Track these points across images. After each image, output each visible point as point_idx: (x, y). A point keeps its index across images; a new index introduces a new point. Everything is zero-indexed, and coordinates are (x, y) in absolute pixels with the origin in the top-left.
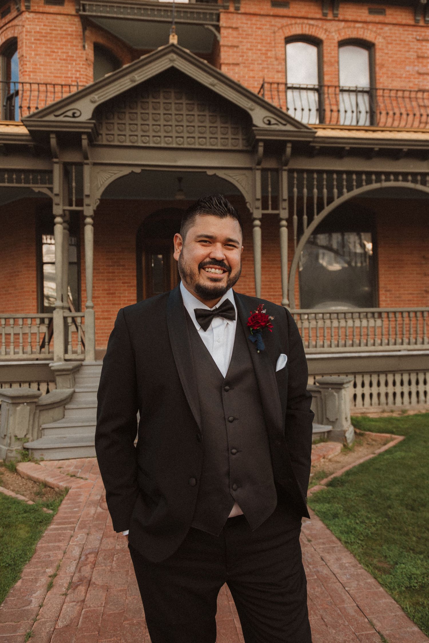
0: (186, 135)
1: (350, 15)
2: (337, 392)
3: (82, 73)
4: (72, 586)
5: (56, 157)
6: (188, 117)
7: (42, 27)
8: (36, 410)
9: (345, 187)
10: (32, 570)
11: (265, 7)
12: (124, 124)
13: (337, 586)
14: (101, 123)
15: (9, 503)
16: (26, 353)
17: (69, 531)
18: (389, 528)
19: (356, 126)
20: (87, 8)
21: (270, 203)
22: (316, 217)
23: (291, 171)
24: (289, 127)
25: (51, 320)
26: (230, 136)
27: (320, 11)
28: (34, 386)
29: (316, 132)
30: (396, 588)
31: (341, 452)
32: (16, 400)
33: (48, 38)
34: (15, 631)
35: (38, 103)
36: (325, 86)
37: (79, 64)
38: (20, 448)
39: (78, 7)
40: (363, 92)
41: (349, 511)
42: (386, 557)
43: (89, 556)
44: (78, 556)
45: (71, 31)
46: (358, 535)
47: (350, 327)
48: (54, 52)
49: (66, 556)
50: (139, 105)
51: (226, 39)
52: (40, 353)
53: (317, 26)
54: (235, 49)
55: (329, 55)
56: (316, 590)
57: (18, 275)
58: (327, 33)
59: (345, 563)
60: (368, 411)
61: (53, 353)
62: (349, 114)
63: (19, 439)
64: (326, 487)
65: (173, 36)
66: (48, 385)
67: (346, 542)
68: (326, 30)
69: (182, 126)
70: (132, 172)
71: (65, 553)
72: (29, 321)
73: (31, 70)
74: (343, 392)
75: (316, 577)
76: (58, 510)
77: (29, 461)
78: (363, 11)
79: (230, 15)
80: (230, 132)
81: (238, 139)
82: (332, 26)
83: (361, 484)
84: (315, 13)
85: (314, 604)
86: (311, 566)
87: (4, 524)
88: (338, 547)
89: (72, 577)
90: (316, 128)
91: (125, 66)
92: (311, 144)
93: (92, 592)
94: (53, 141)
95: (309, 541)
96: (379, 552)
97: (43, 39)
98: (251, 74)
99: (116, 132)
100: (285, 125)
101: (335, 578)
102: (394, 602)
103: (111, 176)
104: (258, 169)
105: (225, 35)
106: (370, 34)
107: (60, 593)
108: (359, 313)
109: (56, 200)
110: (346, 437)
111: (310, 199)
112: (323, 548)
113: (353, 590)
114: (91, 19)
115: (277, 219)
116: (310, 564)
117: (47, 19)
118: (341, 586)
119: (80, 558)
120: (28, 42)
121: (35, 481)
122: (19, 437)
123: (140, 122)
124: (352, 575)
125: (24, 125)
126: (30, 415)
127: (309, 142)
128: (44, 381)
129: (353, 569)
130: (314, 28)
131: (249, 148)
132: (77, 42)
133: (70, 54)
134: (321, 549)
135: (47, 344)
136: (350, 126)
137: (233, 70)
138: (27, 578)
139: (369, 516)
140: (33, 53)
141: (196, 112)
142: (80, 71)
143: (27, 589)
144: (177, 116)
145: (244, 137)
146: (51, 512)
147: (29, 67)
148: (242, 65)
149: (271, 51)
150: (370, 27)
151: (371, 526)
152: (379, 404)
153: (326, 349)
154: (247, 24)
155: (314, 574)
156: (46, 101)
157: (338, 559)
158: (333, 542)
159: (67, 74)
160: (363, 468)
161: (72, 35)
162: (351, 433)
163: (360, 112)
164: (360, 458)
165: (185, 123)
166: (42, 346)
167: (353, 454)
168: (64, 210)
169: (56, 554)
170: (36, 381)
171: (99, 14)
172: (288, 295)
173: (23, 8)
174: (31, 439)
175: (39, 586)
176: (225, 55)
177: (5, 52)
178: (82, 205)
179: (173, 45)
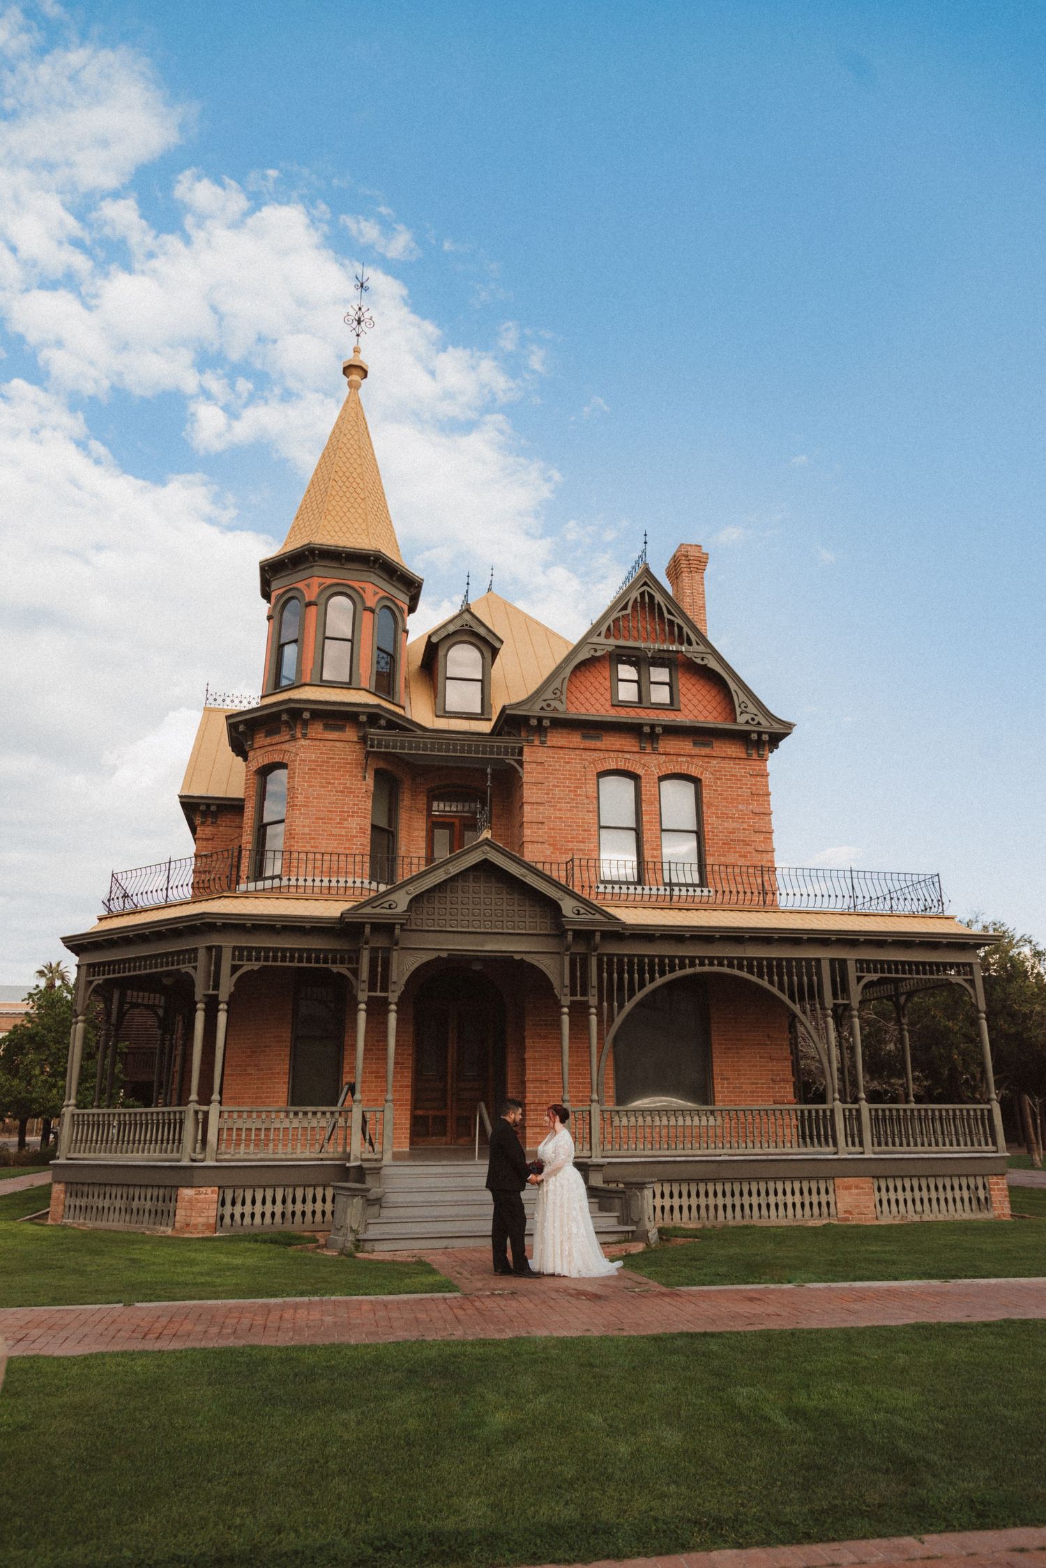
1: (672, 748)
2: (640, 1193)
3: (360, 806)
5: (367, 941)
7: (319, 755)
9: (657, 972)
11: (575, 741)
21: (578, 988)
22: (627, 1003)
23: (600, 956)
27: (638, 745)
33: (324, 768)
36: (642, 828)
37: (358, 797)
39: (362, 736)
40: (687, 831)
45: (351, 759)
47: (672, 1127)
48: (330, 783)
51: (530, 776)
53: (634, 760)
54: (539, 786)
55: (648, 792)
58: (646, 767)
68: (645, 764)
69: (490, 910)
78: (686, 744)
79: (536, 749)
81: (546, 924)
82: (651, 759)
84: (631, 746)
97: (318, 768)
98: (558, 814)
103: (418, 961)
104: (567, 954)
105: (529, 770)
106: (697, 768)
114: (377, 752)
115: (586, 1006)
117: (324, 746)
120: (300, 772)
123: (448, 905)
130: (631, 762)
132: (357, 772)
133: (348, 785)
137: (536, 809)
140: (306, 784)
147: (299, 800)
148: (547, 804)
149: (581, 788)
150: (695, 760)
154: (554, 758)
159: (343, 808)
161: (351, 765)
168: (368, 997)
171: (388, 750)
172: (597, 1090)
173: (299, 735)
176: (528, 793)
177: (264, 772)
178: (387, 991)
179: (487, 839)
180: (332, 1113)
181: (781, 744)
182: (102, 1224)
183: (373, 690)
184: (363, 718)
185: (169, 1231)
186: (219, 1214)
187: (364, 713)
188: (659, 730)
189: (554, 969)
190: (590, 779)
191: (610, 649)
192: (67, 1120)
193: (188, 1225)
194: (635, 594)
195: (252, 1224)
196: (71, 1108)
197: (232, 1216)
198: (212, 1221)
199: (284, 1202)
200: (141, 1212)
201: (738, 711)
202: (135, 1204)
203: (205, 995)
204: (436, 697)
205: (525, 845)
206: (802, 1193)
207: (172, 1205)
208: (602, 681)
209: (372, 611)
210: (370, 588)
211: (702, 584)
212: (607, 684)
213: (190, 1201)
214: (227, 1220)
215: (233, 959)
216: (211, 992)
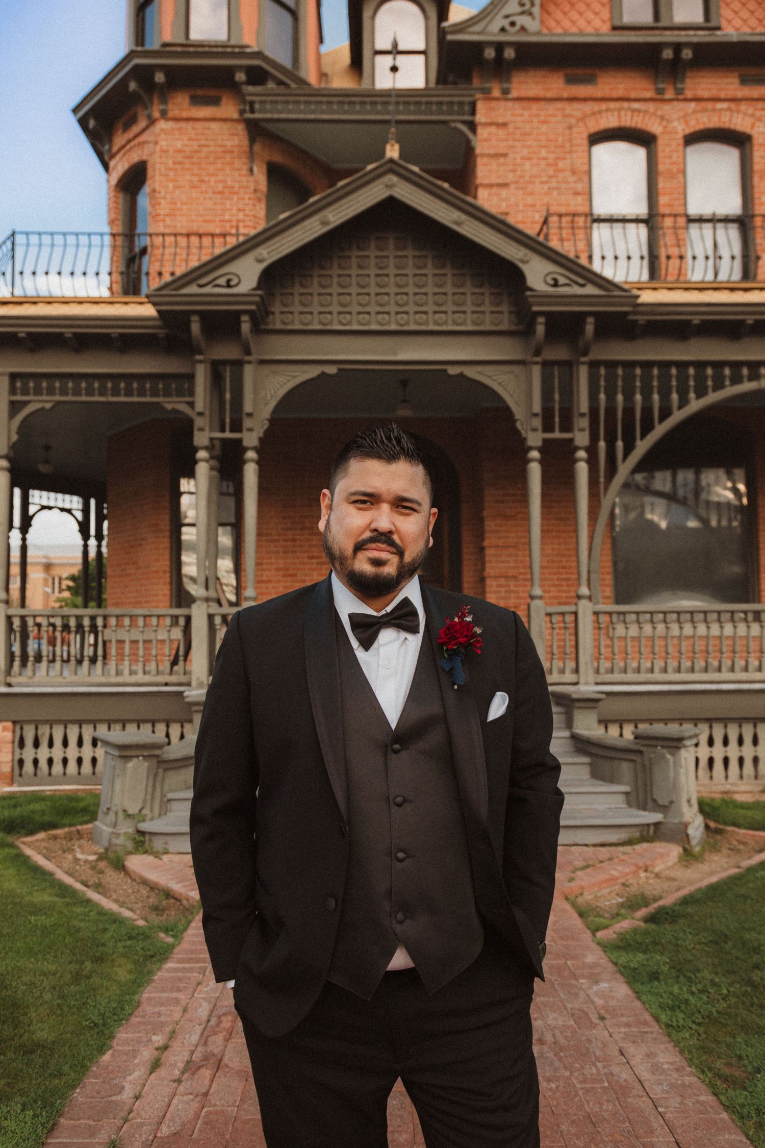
0: (412, 308)
1: (705, 89)
2: (672, 754)
3: (247, 212)
4: (191, 1067)
5: (201, 353)
6: (417, 278)
7: (186, 142)
8: (158, 767)
9: (692, 390)
10: (130, 1035)
11: (554, 86)
12: (311, 294)
13: (644, 1104)
14: (273, 295)
15: (106, 921)
16: (149, 673)
17: (195, 974)
18: (752, 1004)
19: (714, 281)
20: (257, 106)
21: (557, 420)
22: (638, 443)
23: (594, 365)
24: (590, 290)
25: (188, 619)
26: (487, 307)
27: (652, 87)
28: (161, 728)
29: (638, 297)
30: (753, 1115)
31: (679, 861)
32: (126, 752)
33: (195, 160)
34: (93, 1135)
35: (174, 266)
36: (658, 215)
37: (243, 199)
38: (131, 830)
39: (242, 107)
40: (726, 220)
41: (680, 969)
42: (740, 1058)
43: (223, 1018)
44: (205, 1018)
45: (231, 146)
46: (693, 1014)
47: (700, 637)
48: (202, 181)
49: (187, 1016)
50: (336, 263)
51: (486, 144)
52: (171, 673)
53: (646, 112)
54: (502, 160)
55: (668, 161)
56: (604, 1107)
57: (140, 545)
58: (665, 123)
59: (662, 1064)
60: (735, 789)
61: (190, 673)
62: (701, 260)
63: (129, 816)
64: (642, 924)
65: (392, 145)
66: (182, 726)
67: (668, 1026)
68: (662, 118)
69: (406, 294)
70: (323, 374)
71: (185, 1011)
72: (154, 621)
73: (167, 211)
74: (683, 753)
75: (606, 1084)
76: (182, 938)
77: (146, 852)
78: (729, 80)
79: (494, 104)
80: (487, 302)
81: (501, 312)
82: (673, 111)
83: (709, 921)
84: (642, 89)
85: (598, 1132)
86: (598, 1064)
87: (94, 956)
88: (652, 1033)
89: (192, 1053)
90: (639, 289)
91: (312, 200)
92: (631, 317)
93: (222, 1080)
94: (195, 327)
95: (602, 1018)
96: (728, 1046)
97: (187, 161)
98: (530, 200)
99: (298, 308)
100: (583, 286)
101: (640, 1088)
102: (745, 1140)
103: (289, 381)
104: (536, 363)
105: (485, 135)
106: (743, 119)
107: (170, 1077)
108: (719, 613)
109: (199, 422)
110: (687, 836)
111: (629, 411)
112: (625, 1033)
113: (672, 1113)
114: (264, 124)
115: (569, 448)
116: (598, 1059)
117: (193, 128)
118: (651, 1105)
119: (209, 1021)
120: (163, 167)
121: (153, 887)
122: (130, 812)
123: (335, 289)
124: (672, 1086)
125: (149, 302)
126: (148, 778)
127: (626, 314)
128: (176, 721)
129: (675, 1075)
130: (641, 115)
131: (520, 328)
132: (241, 164)
133: (229, 183)
134: (621, 1035)
135: (181, 658)
136: (702, 282)
137: (497, 194)
138: (121, 1048)
139: (717, 980)
140: (171, 185)
141: (430, 270)
142: (243, 210)
143: (119, 1067)
144: (398, 279)
145: (513, 309)
146: (170, 940)
147: (164, 208)
148: (512, 186)
149: (564, 159)
150: (743, 107)
151: (718, 1001)
152: (756, 777)
153: (657, 676)
154: (522, 115)
155: (604, 1078)
156: (187, 261)
157: (649, 1055)
158: (645, 1023)
159: (223, 215)
160: (715, 892)
161: (232, 152)
162: (697, 829)
163: (720, 258)
164: (712, 873)
165: (411, 289)
166: (175, 663)
167: (701, 866)
168: (211, 439)
169: (171, 1011)
170: (163, 721)
171: (276, 116)
172: (589, 580)
173: (156, 114)
174: (149, 816)
175: (139, 1064)
176: (484, 168)
177: (129, 186)
178: (241, 430)
179: (391, 161)
184: (242, 77)
186: (17, 757)
187: (240, 68)
188: (686, 55)
190: (579, 145)
195: (65, 774)
197: (36, 762)
198: (7, 768)
204: (361, 81)
214: (29, 767)
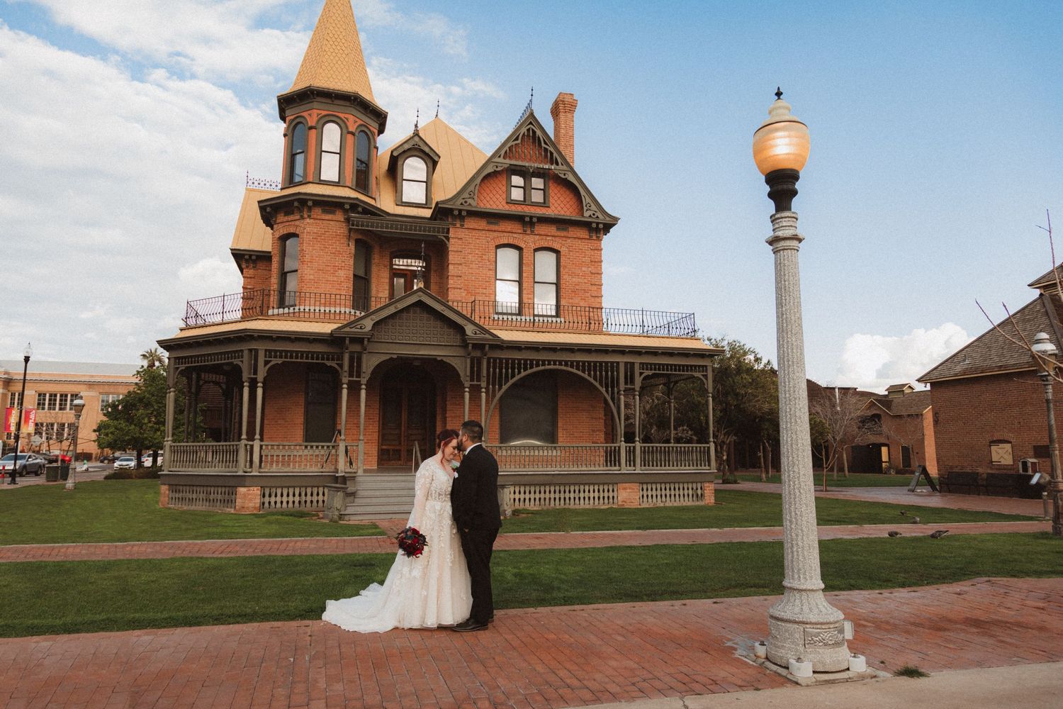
0: (425, 335)
1: (542, 231)
7: (319, 228)
9: (522, 368)
11: (482, 225)
20: (354, 225)
21: (475, 375)
22: (503, 387)
23: (489, 358)
24: (487, 336)
27: (521, 229)
33: (323, 238)
36: (523, 280)
37: (345, 257)
39: (345, 216)
45: (340, 232)
48: (326, 248)
50: (398, 317)
51: (453, 247)
53: (519, 238)
54: (459, 253)
55: (528, 258)
58: (527, 243)
68: (525, 241)
70: (391, 357)
78: (552, 230)
79: (458, 230)
81: (457, 339)
82: (530, 239)
84: (517, 229)
92: (501, 345)
98: (470, 271)
103: (379, 360)
104: (469, 357)
105: (453, 243)
106: (557, 244)
111: (500, 375)
115: (479, 387)
117: (322, 223)
120: (307, 240)
123: (404, 328)
127: (499, 344)
130: (517, 239)
132: (344, 241)
133: (338, 249)
137: (456, 268)
140: (311, 248)
148: (463, 265)
149: (486, 255)
150: (557, 239)
154: (469, 235)
159: (335, 263)
161: (340, 235)
168: (348, 380)
173: (306, 216)
176: (452, 258)
177: (284, 238)
178: (360, 377)
179: (421, 288)
180: (328, 447)
181: (611, 230)
182: (193, 508)
183: (354, 188)
184: (347, 207)
185: (232, 511)
186: (262, 500)
187: (347, 203)
188: (535, 220)
189: (462, 367)
190: (491, 249)
191: (506, 166)
192: (167, 449)
193: (243, 507)
194: (524, 130)
195: (281, 506)
196: (169, 442)
197: (270, 503)
198: (258, 505)
199: (300, 495)
200: (215, 501)
201: (585, 208)
202: (212, 497)
203: (249, 378)
204: (396, 192)
205: (450, 290)
206: (599, 491)
207: (233, 497)
208: (501, 186)
209: (353, 134)
210: (351, 118)
211: (573, 121)
212: (504, 188)
213: (244, 495)
214: (267, 505)
215: (266, 357)
216: (252, 376)
